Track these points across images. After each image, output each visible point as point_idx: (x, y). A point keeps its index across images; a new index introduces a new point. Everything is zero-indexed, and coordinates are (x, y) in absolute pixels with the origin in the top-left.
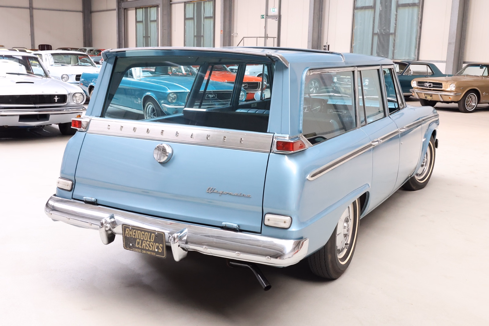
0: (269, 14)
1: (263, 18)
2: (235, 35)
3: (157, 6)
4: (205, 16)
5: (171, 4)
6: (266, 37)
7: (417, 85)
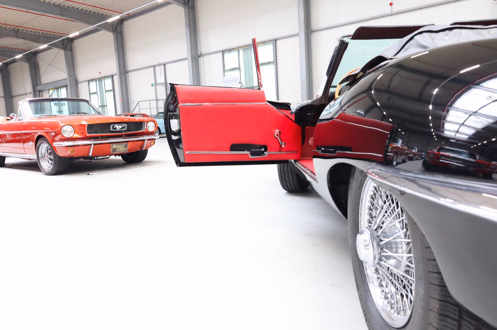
0: (158, 82)
1: (153, 86)
2: (132, 101)
3: (66, 86)
4: (106, 90)
5: (77, 83)
6: (157, 100)
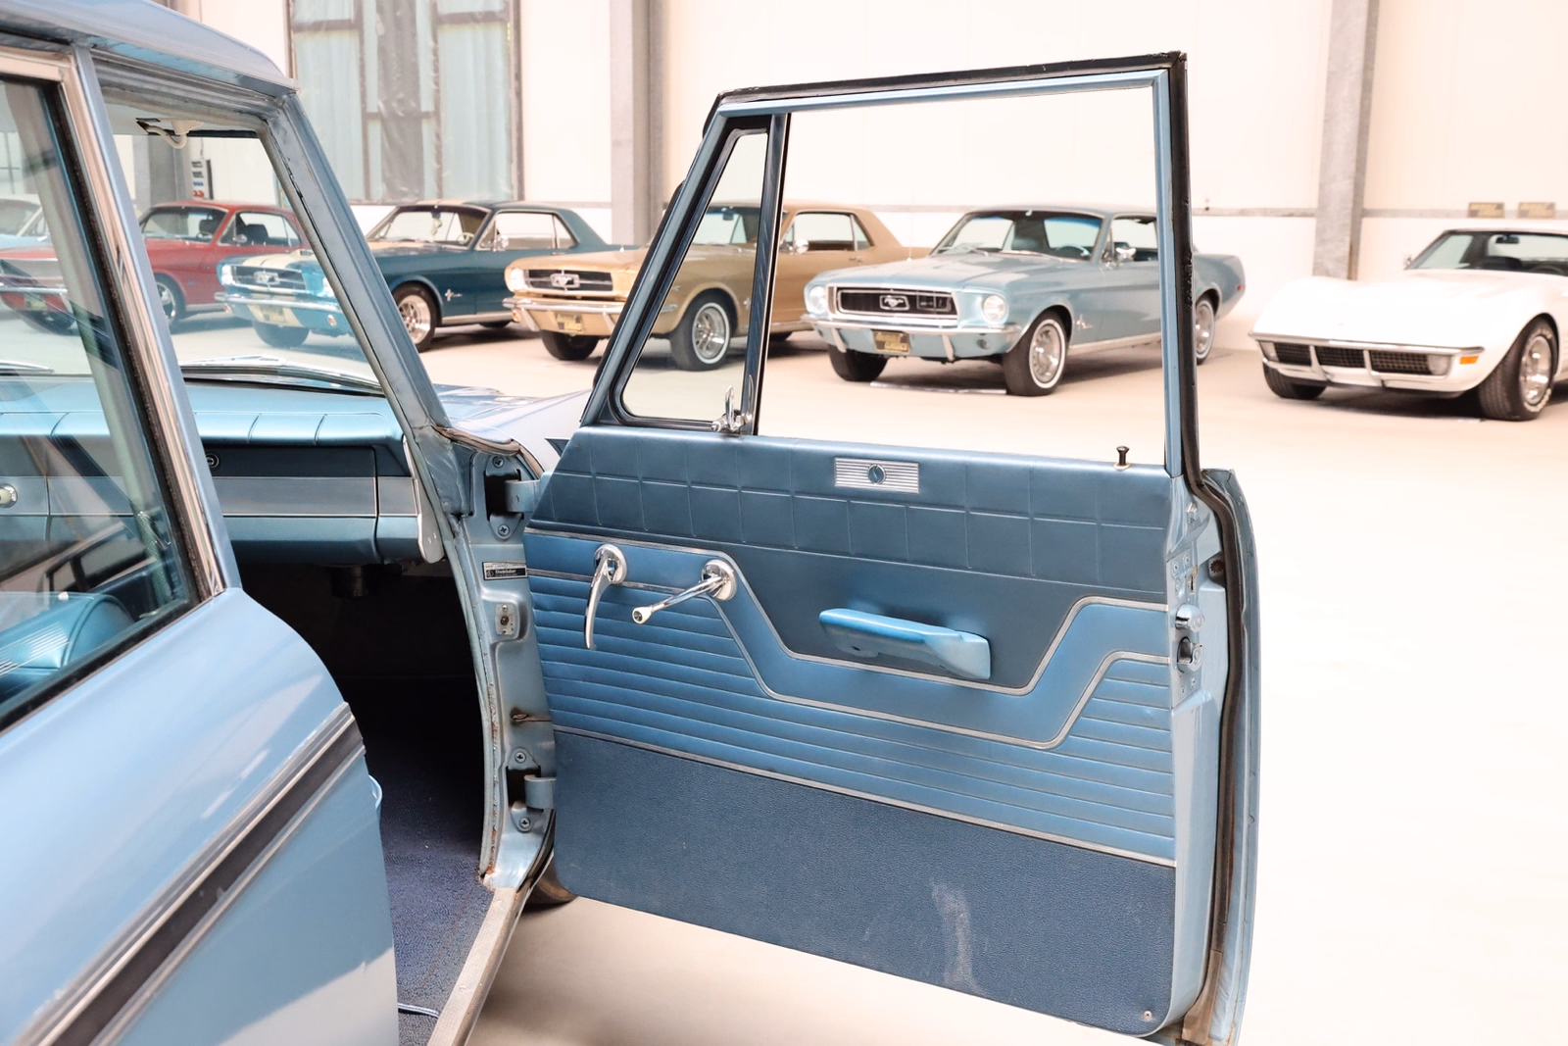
7: (526, 283)
